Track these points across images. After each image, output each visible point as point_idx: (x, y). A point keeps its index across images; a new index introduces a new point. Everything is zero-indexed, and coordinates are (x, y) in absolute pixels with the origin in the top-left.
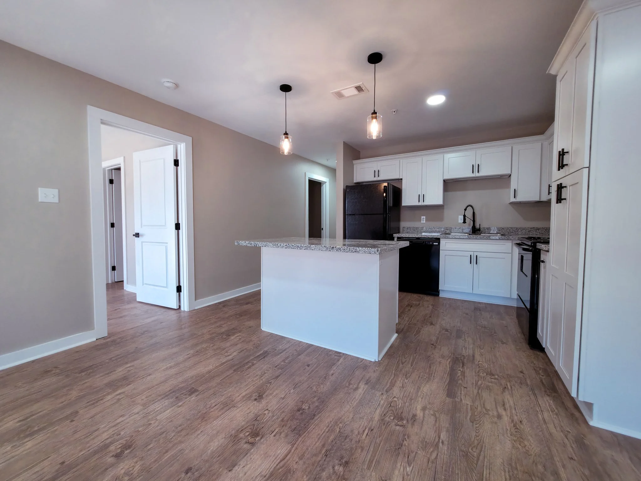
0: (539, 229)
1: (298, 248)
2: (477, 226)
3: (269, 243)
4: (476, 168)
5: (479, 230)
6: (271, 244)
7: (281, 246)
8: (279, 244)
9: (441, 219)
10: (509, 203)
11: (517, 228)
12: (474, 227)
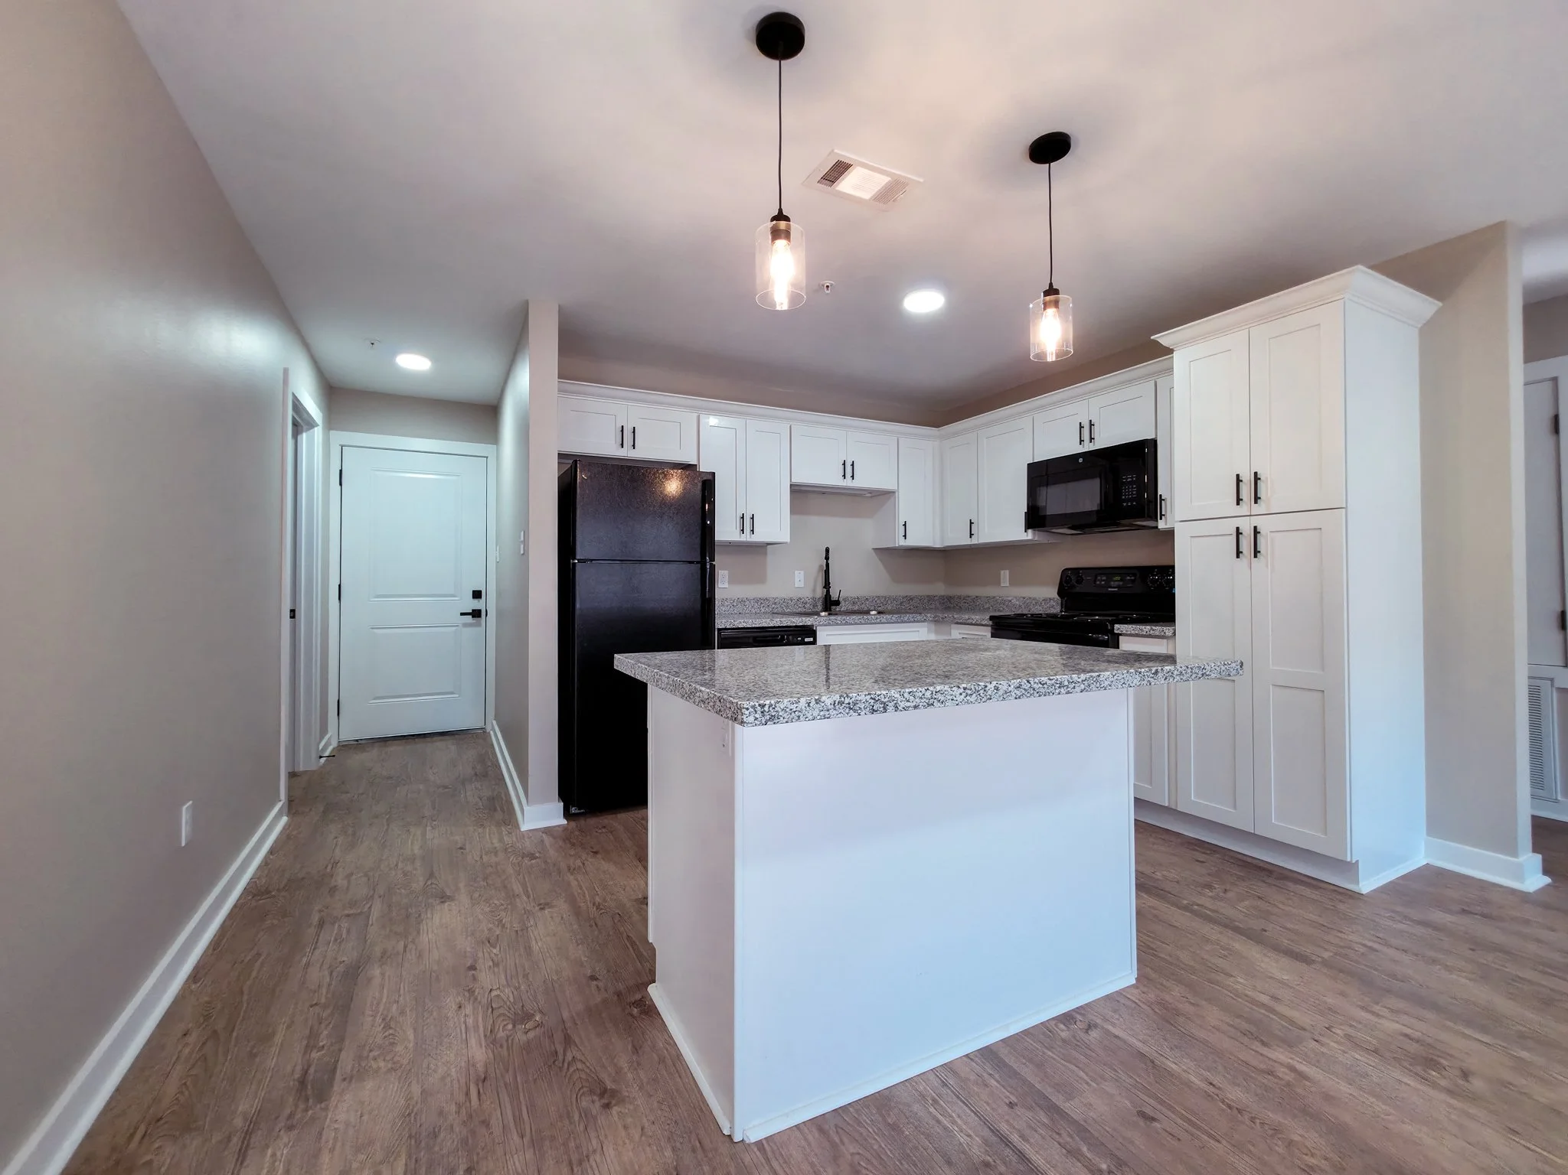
0: (912, 599)
1: (1062, 690)
2: (834, 596)
3: (947, 687)
4: (848, 469)
5: (837, 603)
6: (957, 692)
7: (1001, 692)
8: (991, 687)
9: (760, 578)
10: (875, 550)
11: (885, 598)
12: (828, 596)
